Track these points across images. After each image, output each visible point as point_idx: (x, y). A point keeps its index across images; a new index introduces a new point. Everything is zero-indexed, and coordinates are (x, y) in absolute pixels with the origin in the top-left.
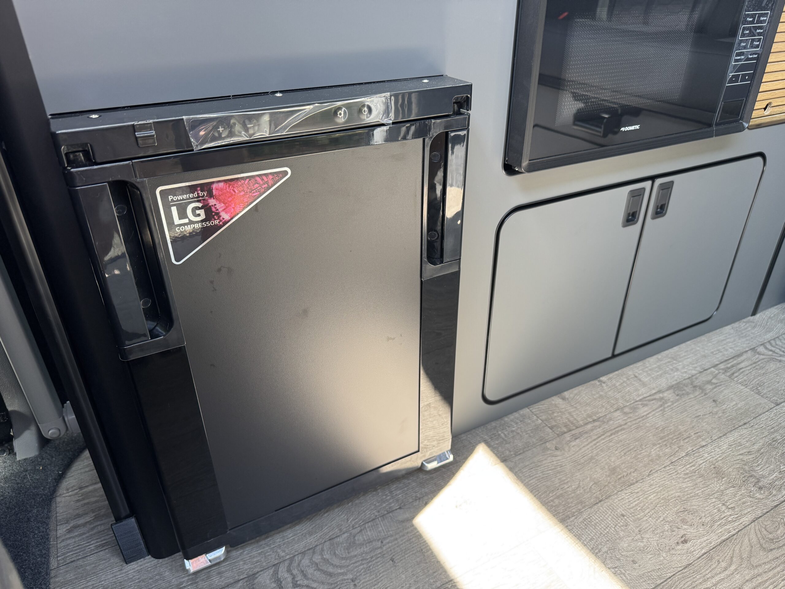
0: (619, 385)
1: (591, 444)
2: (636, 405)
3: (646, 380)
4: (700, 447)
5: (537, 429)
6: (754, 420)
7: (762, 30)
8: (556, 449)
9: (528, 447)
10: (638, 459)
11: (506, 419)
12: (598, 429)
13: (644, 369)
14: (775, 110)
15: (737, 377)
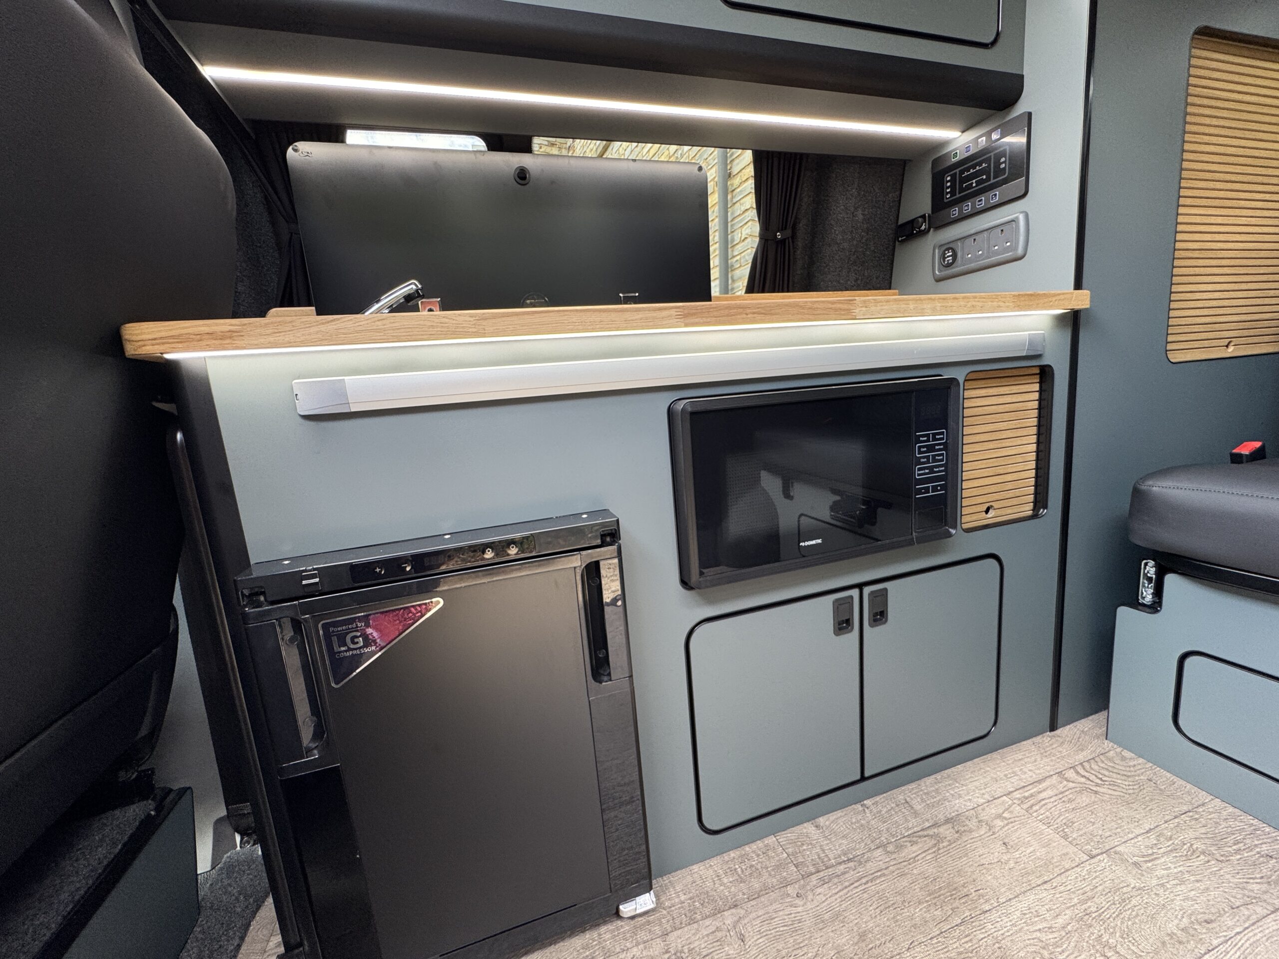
0: (886, 812)
1: (840, 894)
2: (903, 842)
3: (918, 807)
4: (981, 912)
5: (780, 866)
6: (1059, 878)
7: (942, 447)
8: (797, 896)
9: (766, 889)
10: (897, 921)
11: (747, 848)
12: (852, 872)
13: (918, 792)
14: (999, 512)
15: (1037, 811)
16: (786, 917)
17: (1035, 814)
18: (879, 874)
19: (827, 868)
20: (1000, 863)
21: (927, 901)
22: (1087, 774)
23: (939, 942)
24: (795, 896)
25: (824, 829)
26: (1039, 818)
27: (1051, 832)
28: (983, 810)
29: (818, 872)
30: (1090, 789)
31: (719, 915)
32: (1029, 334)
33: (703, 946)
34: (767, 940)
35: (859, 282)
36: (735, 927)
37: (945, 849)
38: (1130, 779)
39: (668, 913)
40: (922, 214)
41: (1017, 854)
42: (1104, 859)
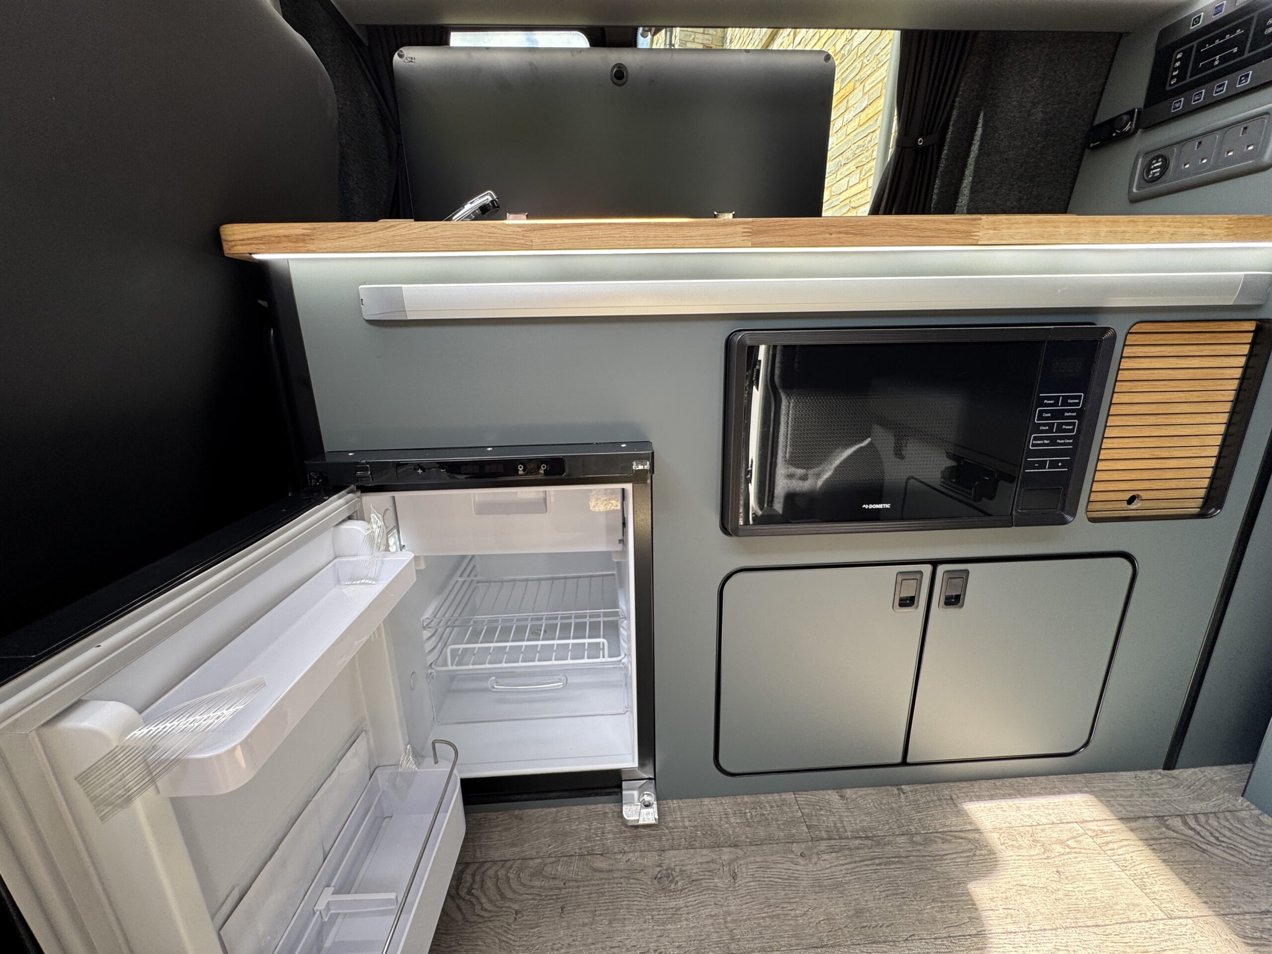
0: (924, 803)
1: (848, 866)
2: (934, 837)
4: (1004, 931)
5: (792, 822)
6: (1117, 926)
7: (1074, 414)
8: (801, 855)
9: (770, 840)
10: (902, 910)
11: (762, 797)
12: (866, 850)
13: (968, 792)
14: (1148, 504)
15: (1113, 849)
16: (783, 871)
17: (1109, 852)
18: (897, 860)
19: (840, 838)
20: (1045, 890)
21: (942, 902)
22: (1199, 828)
23: (943, 945)
24: (799, 854)
25: (849, 801)
26: (1113, 858)
27: (1125, 876)
28: (1043, 830)
29: (830, 839)
30: (1196, 845)
31: (718, 849)
32: (1246, 275)
33: (694, 871)
34: (759, 885)
35: (1022, 203)
36: (729, 864)
37: (982, 857)
38: (1260, 849)
39: (670, 832)
40: (1130, 109)
41: (1070, 887)
42: (1186, 925)
